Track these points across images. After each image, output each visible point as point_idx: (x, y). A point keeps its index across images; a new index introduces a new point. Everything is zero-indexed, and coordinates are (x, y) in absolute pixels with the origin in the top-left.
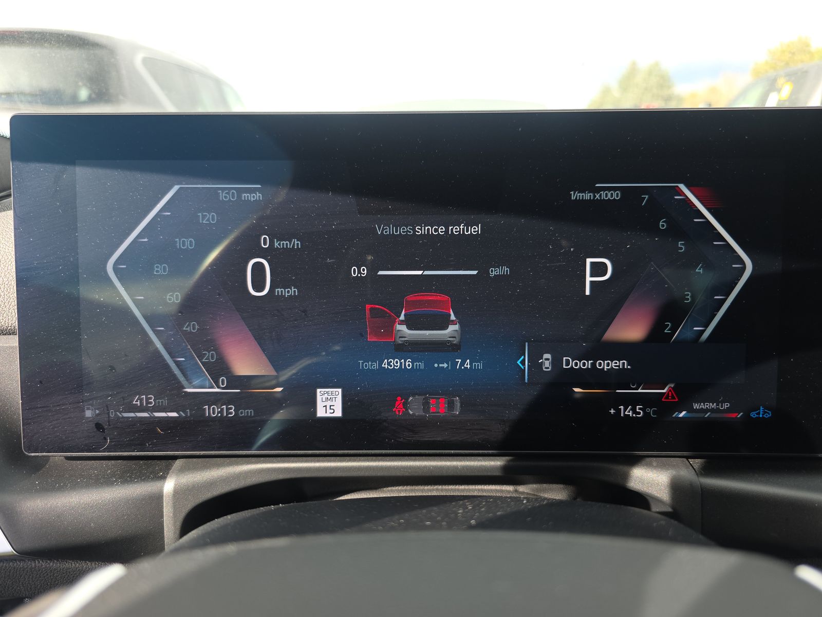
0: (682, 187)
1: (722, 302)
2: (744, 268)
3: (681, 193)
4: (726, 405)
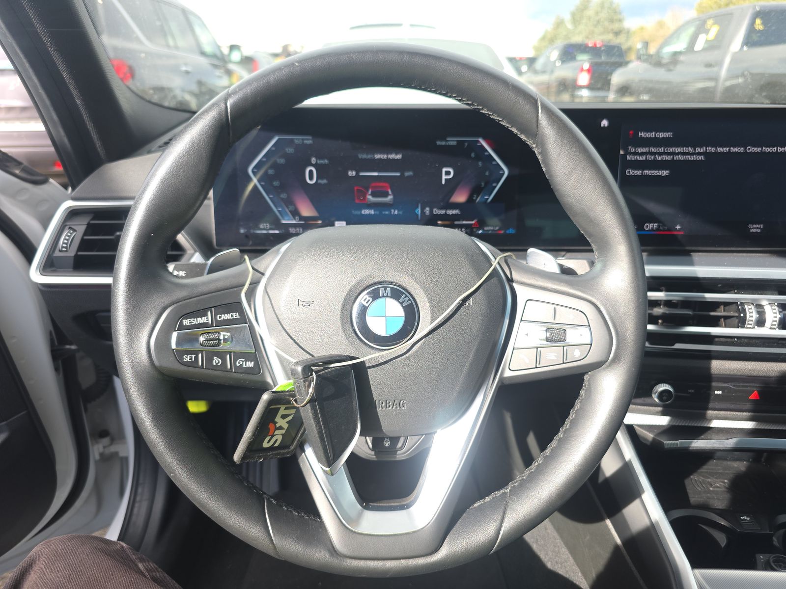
0: (481, 140)
1: (496, 187)
2: (504, 173)
3: (481, 143)
4: (497, 228)
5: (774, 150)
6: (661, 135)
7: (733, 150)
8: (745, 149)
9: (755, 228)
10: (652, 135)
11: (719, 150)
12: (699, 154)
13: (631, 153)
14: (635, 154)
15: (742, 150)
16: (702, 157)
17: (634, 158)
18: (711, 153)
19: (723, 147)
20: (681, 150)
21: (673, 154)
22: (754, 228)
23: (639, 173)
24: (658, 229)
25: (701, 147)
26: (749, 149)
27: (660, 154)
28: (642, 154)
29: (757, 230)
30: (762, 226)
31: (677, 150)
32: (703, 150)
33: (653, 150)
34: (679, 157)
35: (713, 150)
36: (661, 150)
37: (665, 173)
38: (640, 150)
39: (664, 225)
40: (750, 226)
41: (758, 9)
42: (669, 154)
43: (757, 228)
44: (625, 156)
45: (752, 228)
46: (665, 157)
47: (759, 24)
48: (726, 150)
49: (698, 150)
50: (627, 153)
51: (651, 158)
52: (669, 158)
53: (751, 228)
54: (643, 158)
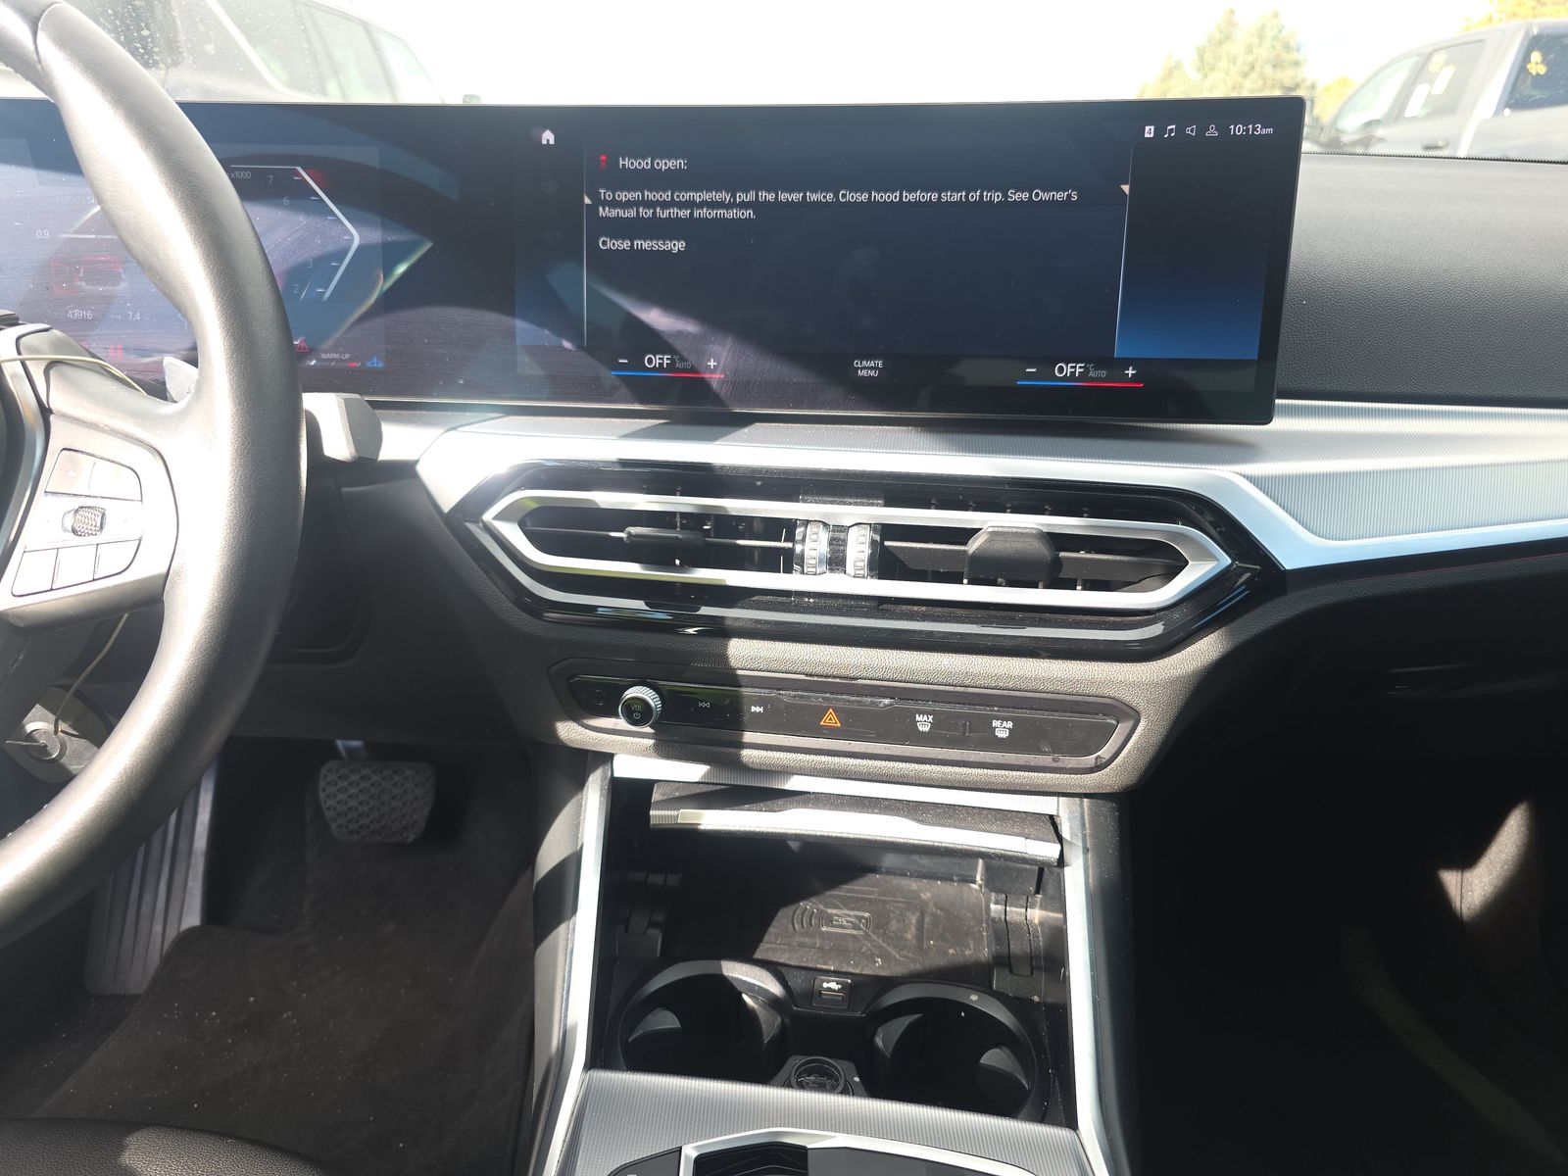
0: (299, 169)
1: (338, 267)
2: (351, 240)
3: (299, 175)
4: (347, 356)
5: (894, 197)
6: (664, 164)
7: (812, 197)
8: (836, 196)
9: (867, 368)
10: (645, 164)
11: (783, 197)
12: (744, 205)
13: (605, 203)
14: (615, 204)
15: (830, 197)
16: (749, 213)
17: (614, 213)
18: (766, 203)
19: (790, 192)
20: (707, 196)
21: (690, 205)
22: (865, 368)
23: (626, 245)
24: (671, 367)
25: (746, 191)
26: (844, 196)
27: (665, 205)
28: (628, 204)
29: (872, 373)
30: (880, 364)
31: (698, 197)
32: (751, 196)
33: (650, 195)
34: (704, 213)
35: (771, 197)
36: (666, 196)
37: (678, 246)
38: (623, 196)
39: (682, 359)
40: (857, 363)
41: (1535, 31)
42: (681, 205)
43: (872, 368)
44: (593, 208)
45: (862, 369)
46: (674, 212)
47: (1537, 65)
48: (796, 197)
49: (740, 197)
50: (598, 202)
51: (646, 213)
52: (684, 213)
53: (858, 368)
54: (631, 213)
